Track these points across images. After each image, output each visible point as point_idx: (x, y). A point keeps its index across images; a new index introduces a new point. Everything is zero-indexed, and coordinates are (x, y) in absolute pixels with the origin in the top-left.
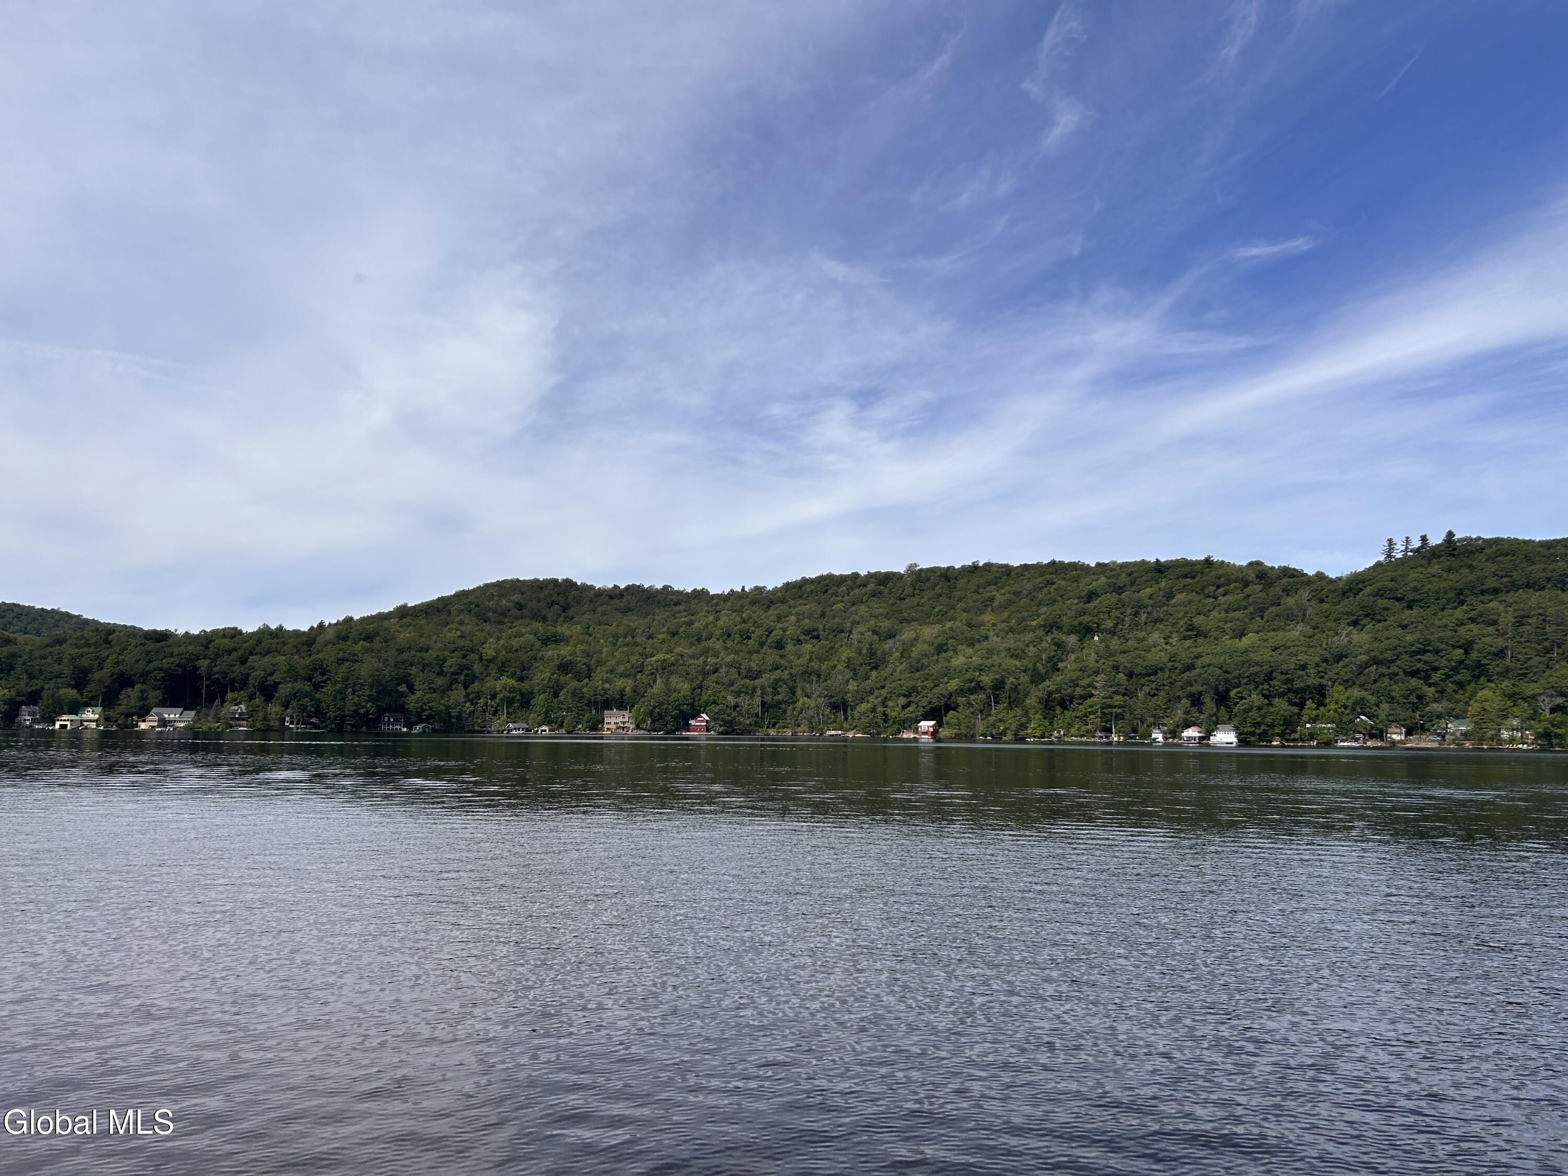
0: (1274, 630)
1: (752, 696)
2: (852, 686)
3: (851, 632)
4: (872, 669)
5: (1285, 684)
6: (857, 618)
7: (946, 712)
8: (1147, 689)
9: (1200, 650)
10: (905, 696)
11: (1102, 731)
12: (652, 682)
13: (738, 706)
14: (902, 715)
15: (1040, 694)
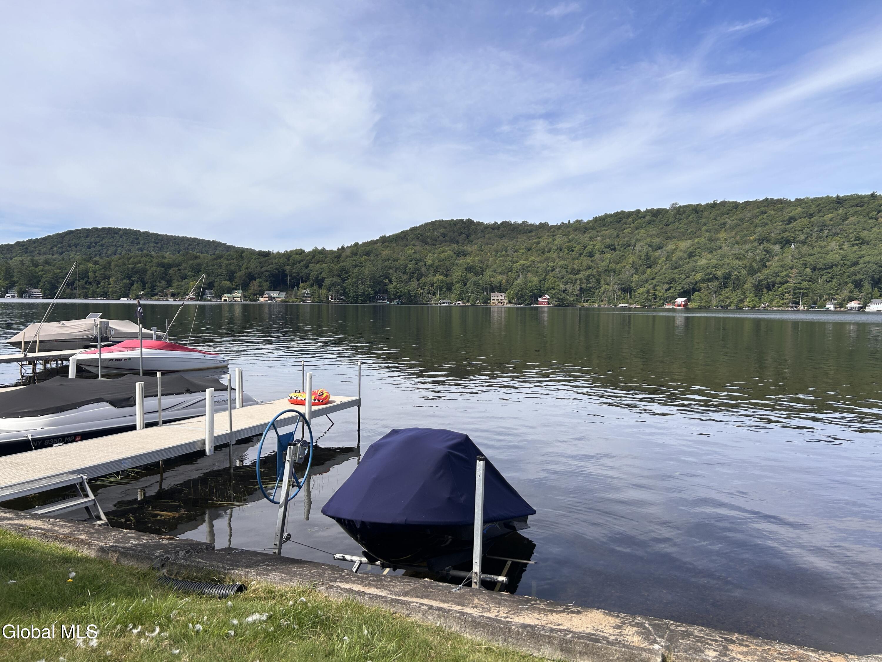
1: (575, 284)
2: (635, 278)
3: (635, 246)
4: (647, 268)
6: (639, 237)
7: (693, 293)
9: (863, 253)
10: (667, 283)
11: (792, 304)
12: (517, 277)
13: (566, 290)
14: (665, 295)
15: (754, 281)
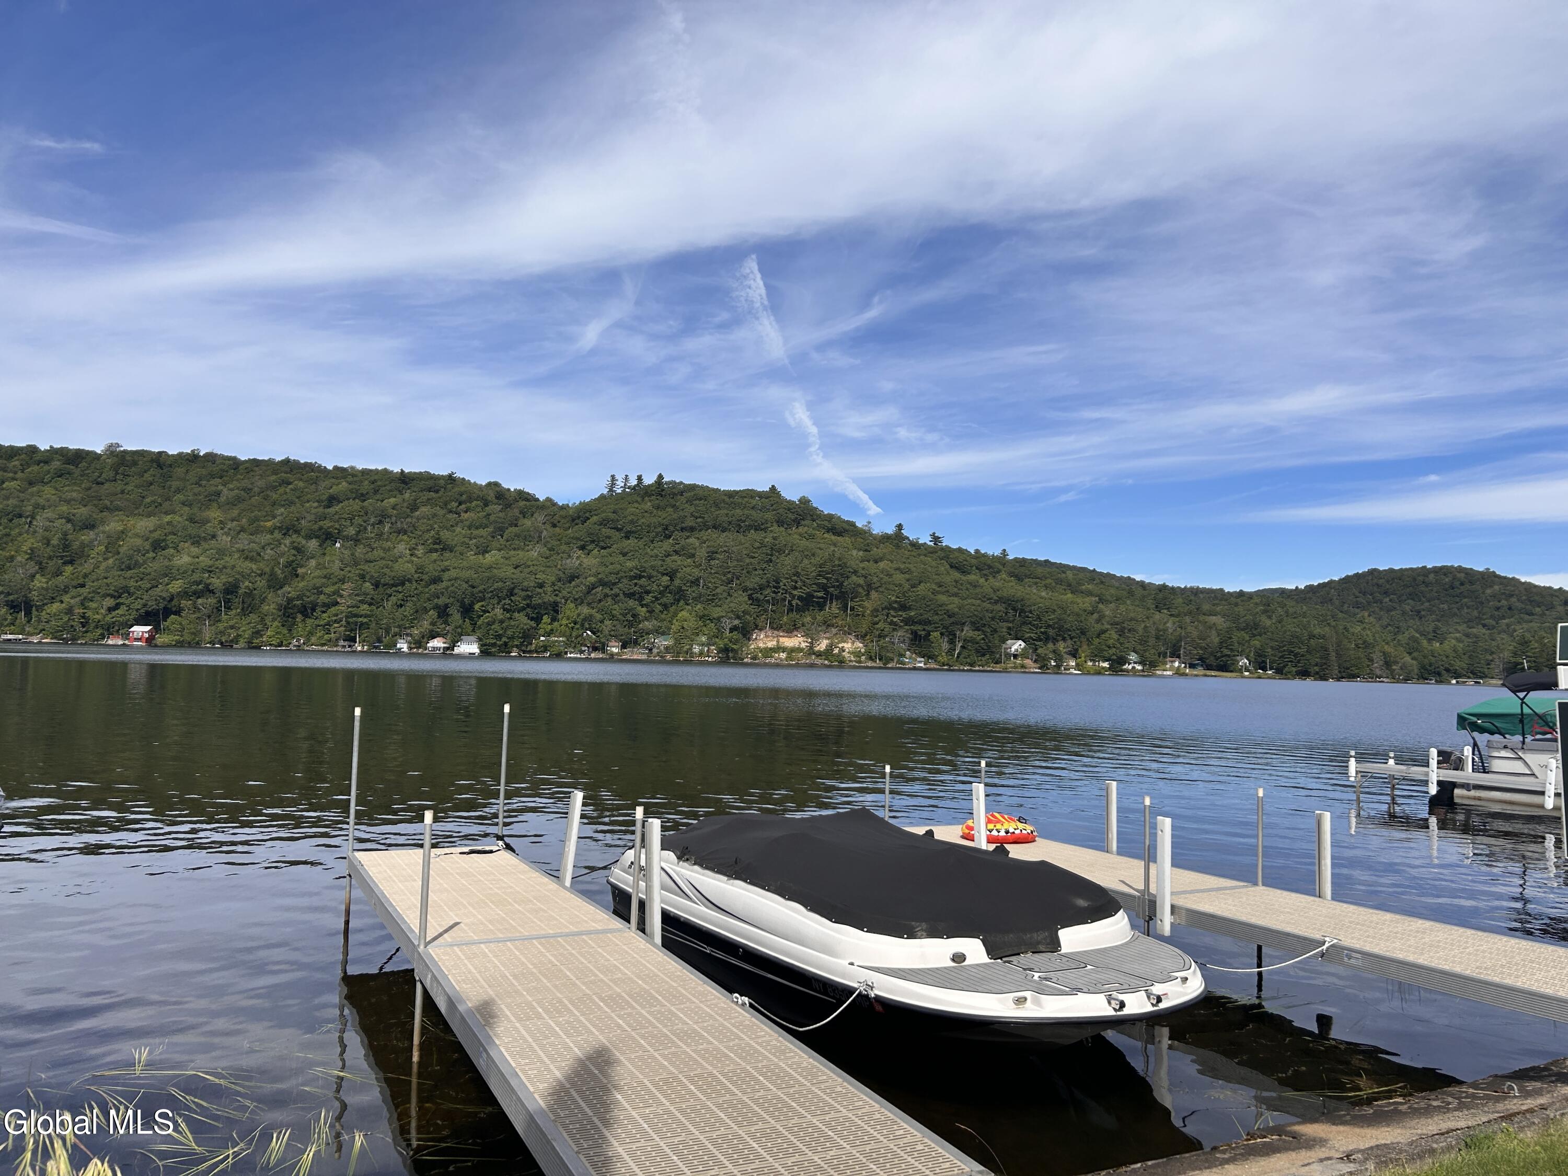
0: (515, 549)
2: (39, 582)
3: (33, 518)
4: (66, 563)
5: (525, 600)
6: (41, 501)
7: (166, 617)
8: (393, 599)
9: (446, 563)
10: (112, 596)
11: (344, 640)
14: (107, 619)
15: (279, 600)
